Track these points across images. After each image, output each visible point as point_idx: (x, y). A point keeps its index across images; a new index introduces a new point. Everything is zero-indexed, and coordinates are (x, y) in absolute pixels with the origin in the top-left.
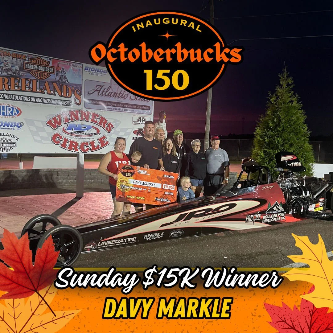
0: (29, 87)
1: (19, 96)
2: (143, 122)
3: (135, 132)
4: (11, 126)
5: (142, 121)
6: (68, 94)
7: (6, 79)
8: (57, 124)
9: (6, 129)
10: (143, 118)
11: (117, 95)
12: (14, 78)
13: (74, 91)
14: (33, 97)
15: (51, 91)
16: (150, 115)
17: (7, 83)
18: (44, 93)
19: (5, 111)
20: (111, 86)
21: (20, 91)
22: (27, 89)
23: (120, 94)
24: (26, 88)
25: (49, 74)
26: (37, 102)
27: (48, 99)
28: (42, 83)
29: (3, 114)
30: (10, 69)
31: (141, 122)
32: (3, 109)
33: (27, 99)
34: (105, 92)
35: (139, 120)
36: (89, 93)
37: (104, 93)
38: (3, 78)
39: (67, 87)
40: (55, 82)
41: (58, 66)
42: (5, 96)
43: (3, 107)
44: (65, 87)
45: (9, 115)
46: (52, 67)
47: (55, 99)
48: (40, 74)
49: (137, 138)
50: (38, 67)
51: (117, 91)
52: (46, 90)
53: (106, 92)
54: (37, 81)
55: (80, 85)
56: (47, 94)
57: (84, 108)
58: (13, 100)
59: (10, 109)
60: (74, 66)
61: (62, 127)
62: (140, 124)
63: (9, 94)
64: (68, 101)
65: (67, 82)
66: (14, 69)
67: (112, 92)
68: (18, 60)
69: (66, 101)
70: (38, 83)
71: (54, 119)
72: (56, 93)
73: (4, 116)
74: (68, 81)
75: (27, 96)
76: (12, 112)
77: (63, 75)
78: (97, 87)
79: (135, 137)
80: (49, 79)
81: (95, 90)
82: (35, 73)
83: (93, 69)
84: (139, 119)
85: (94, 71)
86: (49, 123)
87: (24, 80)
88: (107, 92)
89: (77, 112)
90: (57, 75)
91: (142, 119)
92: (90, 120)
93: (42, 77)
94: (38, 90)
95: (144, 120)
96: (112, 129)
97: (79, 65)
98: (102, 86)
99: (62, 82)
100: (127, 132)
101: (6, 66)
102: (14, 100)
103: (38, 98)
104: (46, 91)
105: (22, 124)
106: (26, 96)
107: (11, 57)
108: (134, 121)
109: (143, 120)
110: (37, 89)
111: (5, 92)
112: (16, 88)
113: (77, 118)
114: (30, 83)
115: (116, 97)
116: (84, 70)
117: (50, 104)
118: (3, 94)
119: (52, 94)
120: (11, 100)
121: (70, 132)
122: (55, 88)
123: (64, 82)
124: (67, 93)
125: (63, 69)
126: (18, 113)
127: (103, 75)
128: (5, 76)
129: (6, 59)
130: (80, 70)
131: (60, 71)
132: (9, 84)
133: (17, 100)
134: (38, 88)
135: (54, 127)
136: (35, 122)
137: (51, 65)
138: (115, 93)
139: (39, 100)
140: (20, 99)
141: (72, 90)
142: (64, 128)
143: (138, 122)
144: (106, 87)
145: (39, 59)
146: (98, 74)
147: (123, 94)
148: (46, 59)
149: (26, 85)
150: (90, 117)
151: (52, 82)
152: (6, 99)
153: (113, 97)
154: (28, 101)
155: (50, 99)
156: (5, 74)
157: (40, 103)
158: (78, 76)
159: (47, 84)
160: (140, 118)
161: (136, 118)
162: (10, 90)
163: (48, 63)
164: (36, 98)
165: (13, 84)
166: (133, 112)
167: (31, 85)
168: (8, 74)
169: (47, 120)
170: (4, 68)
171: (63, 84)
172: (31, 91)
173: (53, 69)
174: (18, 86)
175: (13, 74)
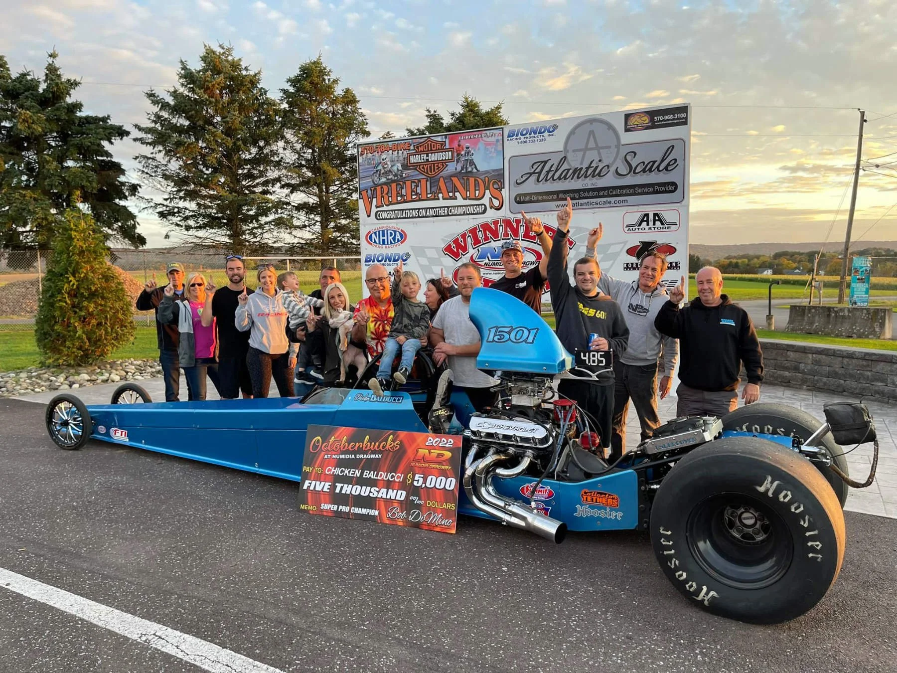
0: (416, 194)
1: (403, 210)
2: (654, 224)
3: (630, 252)
4: (395, 260)
5: (651, 223)
6: (477, 192)
7: (385, 187)
8: (460, 251)
9: (388, 265)
10: (655, 215)
11: (582, 172)
12: (395, 184)
13: (489, 185)
14: (422, 209)
15: (448, 192)
16: (679, 204)
17: (387, 194)
18: (438, 199)
19: (385, 238)
20: (565, 157)
21: (405, 202)
22: (414, 197)
23: (587, 168)
24: (412, 195)
25: (444, 163)
26: (428, 217)
27: (445, 207)
28: (434, 182)
29: (384, 243)
30: (390, 171)
31: (648, 224)
32: (383, 236)
33: (414, 213)
34: (553, 172)
35: (643, 221)
36: (518, 182)
37: (550, 175)
38: (382, 188)
39: (475, 180)
40: (454, 175)
41: (459, 145)
42: (384, 215)
43: (383, 231)
44: (472, 180)
45: (391, 243)
46: (450, 149)
47: (455, 206)
48: (430, 167)
49: (637, 264)
50: (427, 156)
51: (582, 163)
52: (441, 193)
53: (556, 172)
54: (427, 181)
55: (500, 170)
56: (444, 199)
57: (510, 214)
58: (395, 219)
59: (391, 234)
60: (487, 136)
61: (469, 255)
62: (646, 230)
63: (389, 211)
64: (478, 205)
65: (475, 170)
66: (395, 168)
67: (568, 170)
68: (400, 152)
69: (474, 205)
70: (428, 183)
71: (456, 241)
72: (457, 194)
73: (384, 246)
74: (477, 169)
75: (414, 209)
76: (394, 239)
77: (467, 160)
78: (535, 167)
79: (632, 264)
80: (445, 173)
81: (531, 174)
82: (423, 168)
83: (524, 133)
84: (645, 218)
85: (528, 135)
86: (448, 250)
87: (408, 183)
88: (557, 170)
89: (496, 223)
90: (458, 162)
91: (651, 217)
92: (521, 235)
93: (434, 171)
94: (429, 196)
95: (660, 220)
96: (571, 249)
97: (495, 131)
98: (546, 162)
99: (467, 172)
100: (609, 252)
101: (384, 168)
102: (397, 218)
103: (429, 208)
104: (440, 195)
105: (408, 255)
106: (412, 209)
107: (391, 151)
108: (628, 226)
109: (655, 221)
110: (427, 194)
111: (385, 208)
112: (399, 198)
113: (495, 234)
114: (417, 186)
115: (578, 178)
116: (506, 138)
117: (448, 215)
118: (383, 211)
119: (451, 198)
120: (393, 219)
121: (484, 263)
122: (455, 186)
123: (471, 172)
124: (475, 190)
125: (468, 148)
126: (402, 238)
127: (547, 137)
128: (385, 184)
129: (384, 156)
130: (498, 141)
131: (463, 153)
132: (390, 195)
133: (400, 218)
134: (429, 192)
135: (456, 255)
136: (426, 250)
137: (447, 147)
138: (575, 170)
139: (431, 212)
140: (404, 215)
141: (484, 182)
142: (472, 257)
143: (640, 225)
144: (555, 161)
145: (429, 143)
146: (536, 139)
147: (597, 167)
148: (439, 139)
149: (412, 192)
150: (522, 231)
151: (451, 176)
152: (386, 219)
153: (572, 179)
154: (415, 217)
155: (448, 207)
156: (383, 180)
157: (433, 216)
158: (495, 155)
159: (442, 184)
160: (647, 215)
161: (634, 218)
162: (390, 204)
163: (442, 145)
164: (426, 209)
165: (394, 192)
166: (624, 204)
167: (419, 191)
168: (387, 179)
169: (443, 245)
170: (383, 171)
171: (469, 175)
172: (420, 200)
173: (450, 153)
174: (402, 196)
175: (393, 178)
